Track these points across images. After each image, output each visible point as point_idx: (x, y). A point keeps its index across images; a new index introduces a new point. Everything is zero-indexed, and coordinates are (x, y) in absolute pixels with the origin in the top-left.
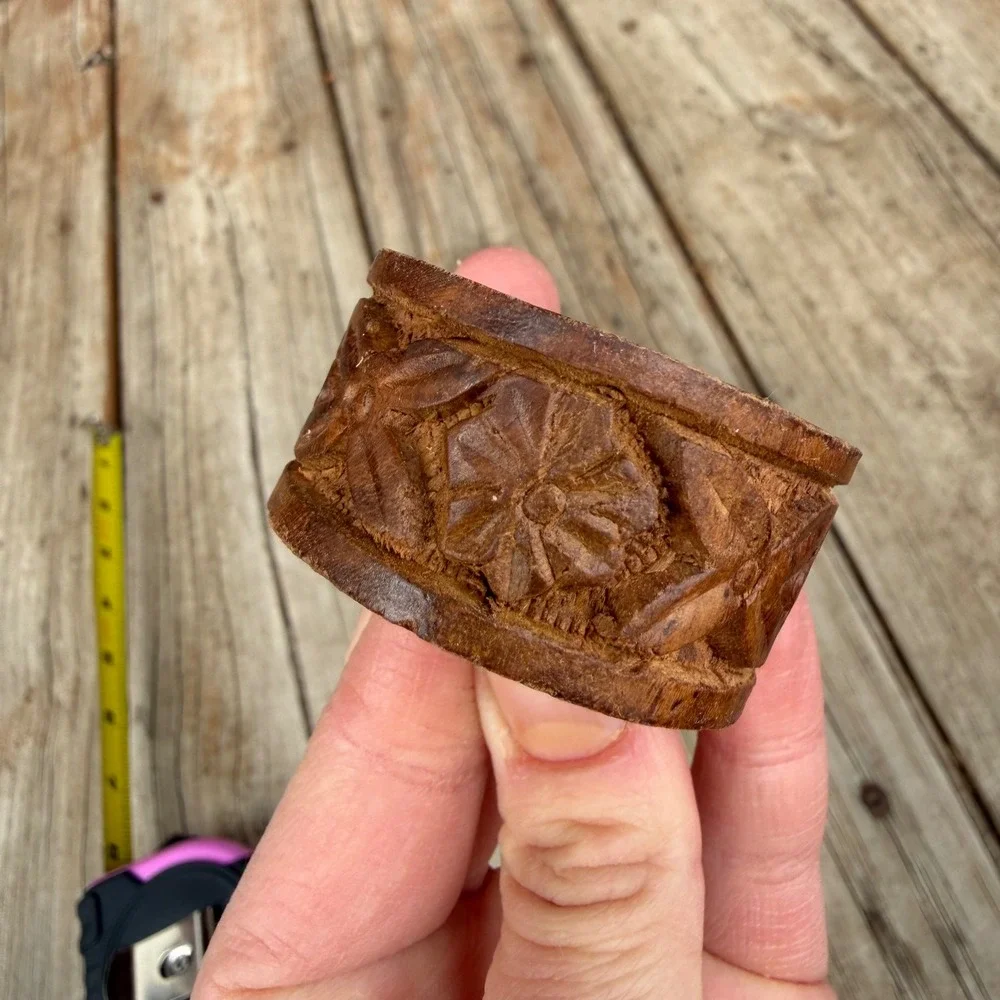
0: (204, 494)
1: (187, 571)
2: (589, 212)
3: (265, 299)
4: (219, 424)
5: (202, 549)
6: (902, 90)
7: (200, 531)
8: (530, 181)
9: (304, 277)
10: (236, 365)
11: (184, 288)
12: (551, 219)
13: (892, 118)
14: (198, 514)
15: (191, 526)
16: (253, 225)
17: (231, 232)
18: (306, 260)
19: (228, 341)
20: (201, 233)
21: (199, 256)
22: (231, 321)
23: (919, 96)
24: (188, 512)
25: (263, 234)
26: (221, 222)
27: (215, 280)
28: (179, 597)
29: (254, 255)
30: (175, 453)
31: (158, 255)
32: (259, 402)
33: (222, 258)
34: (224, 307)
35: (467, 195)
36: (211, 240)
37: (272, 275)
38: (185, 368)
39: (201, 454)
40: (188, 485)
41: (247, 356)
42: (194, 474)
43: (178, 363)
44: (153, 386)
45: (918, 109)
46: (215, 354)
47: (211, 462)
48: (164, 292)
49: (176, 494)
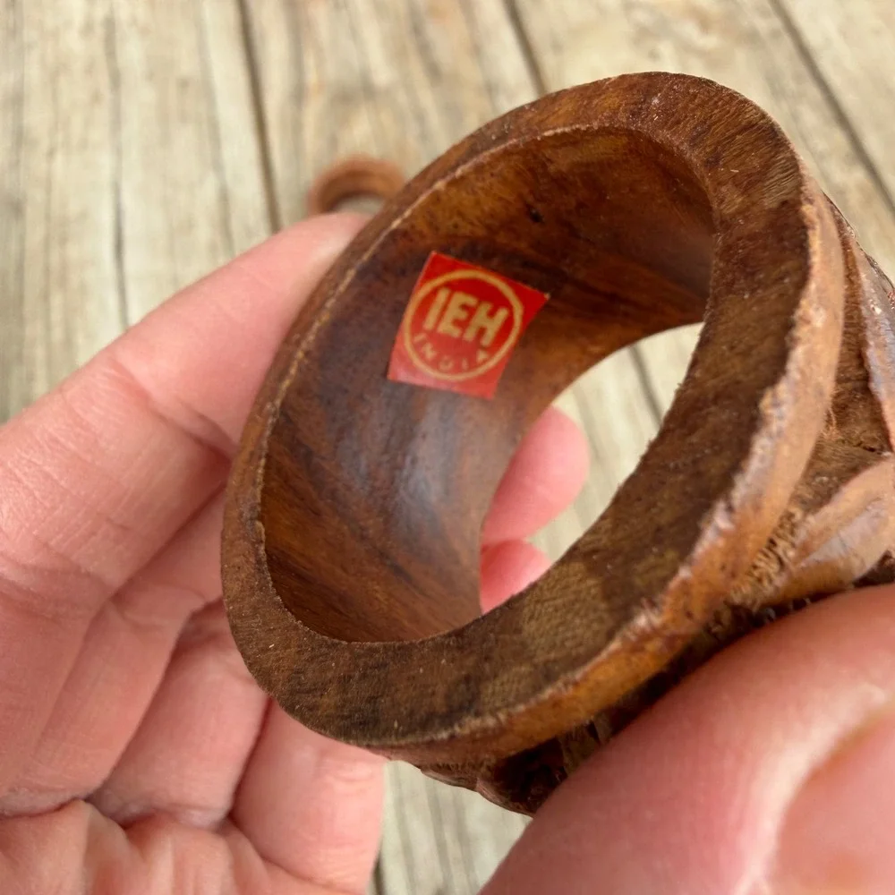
0: (63, 281)
1: (40, 353)
2: (470, 72)
3: (141, 99)
4: (84, 216)
5: (57, 334)
6: (764, 14)
7: (56, 316)
8: (417, 30)
9: (184, 84)
10: (105, 160)
11: (55, 73)
12: (434, 72)
13: (751, 38)
14: (57, 300)
15: (48, 311)
16: (134, 21)
17: (110, 24)
18: (187, 66)
19: (99, 134)
20: (78, 19)
21: (74, 43)
22: (103, 114)
23: (777, 23)
24: (46, 297)
25: (144, 32)
26: (100, 13)
27: (90, 69)
28: (31, 378)
29: (133, 53)
30: (35, 236)
31: (29, 34)
32: (128, 200)
33: (98, 50)
34: (96, 98)
35: (354, 33)
36: (88, 29)
37: (150, 76)
38: (51, 153)
39: (64, 241)
40: (47, 271)
41: (118, 152)
42: (55, 259)
43: (44, 145)
44: (15, 165)
45: (775, 35)
46: (84, 145)
47: (73, 251)
48: (34, 74)
49: (33, 276)
